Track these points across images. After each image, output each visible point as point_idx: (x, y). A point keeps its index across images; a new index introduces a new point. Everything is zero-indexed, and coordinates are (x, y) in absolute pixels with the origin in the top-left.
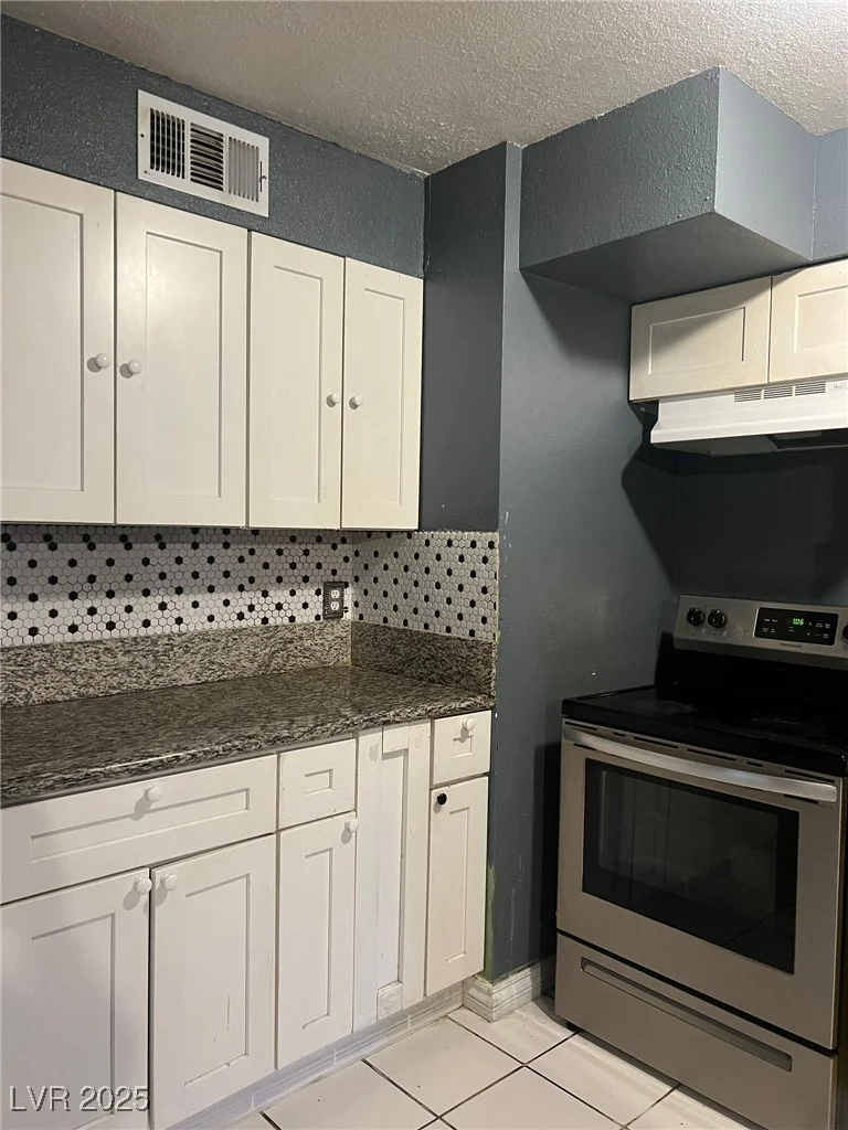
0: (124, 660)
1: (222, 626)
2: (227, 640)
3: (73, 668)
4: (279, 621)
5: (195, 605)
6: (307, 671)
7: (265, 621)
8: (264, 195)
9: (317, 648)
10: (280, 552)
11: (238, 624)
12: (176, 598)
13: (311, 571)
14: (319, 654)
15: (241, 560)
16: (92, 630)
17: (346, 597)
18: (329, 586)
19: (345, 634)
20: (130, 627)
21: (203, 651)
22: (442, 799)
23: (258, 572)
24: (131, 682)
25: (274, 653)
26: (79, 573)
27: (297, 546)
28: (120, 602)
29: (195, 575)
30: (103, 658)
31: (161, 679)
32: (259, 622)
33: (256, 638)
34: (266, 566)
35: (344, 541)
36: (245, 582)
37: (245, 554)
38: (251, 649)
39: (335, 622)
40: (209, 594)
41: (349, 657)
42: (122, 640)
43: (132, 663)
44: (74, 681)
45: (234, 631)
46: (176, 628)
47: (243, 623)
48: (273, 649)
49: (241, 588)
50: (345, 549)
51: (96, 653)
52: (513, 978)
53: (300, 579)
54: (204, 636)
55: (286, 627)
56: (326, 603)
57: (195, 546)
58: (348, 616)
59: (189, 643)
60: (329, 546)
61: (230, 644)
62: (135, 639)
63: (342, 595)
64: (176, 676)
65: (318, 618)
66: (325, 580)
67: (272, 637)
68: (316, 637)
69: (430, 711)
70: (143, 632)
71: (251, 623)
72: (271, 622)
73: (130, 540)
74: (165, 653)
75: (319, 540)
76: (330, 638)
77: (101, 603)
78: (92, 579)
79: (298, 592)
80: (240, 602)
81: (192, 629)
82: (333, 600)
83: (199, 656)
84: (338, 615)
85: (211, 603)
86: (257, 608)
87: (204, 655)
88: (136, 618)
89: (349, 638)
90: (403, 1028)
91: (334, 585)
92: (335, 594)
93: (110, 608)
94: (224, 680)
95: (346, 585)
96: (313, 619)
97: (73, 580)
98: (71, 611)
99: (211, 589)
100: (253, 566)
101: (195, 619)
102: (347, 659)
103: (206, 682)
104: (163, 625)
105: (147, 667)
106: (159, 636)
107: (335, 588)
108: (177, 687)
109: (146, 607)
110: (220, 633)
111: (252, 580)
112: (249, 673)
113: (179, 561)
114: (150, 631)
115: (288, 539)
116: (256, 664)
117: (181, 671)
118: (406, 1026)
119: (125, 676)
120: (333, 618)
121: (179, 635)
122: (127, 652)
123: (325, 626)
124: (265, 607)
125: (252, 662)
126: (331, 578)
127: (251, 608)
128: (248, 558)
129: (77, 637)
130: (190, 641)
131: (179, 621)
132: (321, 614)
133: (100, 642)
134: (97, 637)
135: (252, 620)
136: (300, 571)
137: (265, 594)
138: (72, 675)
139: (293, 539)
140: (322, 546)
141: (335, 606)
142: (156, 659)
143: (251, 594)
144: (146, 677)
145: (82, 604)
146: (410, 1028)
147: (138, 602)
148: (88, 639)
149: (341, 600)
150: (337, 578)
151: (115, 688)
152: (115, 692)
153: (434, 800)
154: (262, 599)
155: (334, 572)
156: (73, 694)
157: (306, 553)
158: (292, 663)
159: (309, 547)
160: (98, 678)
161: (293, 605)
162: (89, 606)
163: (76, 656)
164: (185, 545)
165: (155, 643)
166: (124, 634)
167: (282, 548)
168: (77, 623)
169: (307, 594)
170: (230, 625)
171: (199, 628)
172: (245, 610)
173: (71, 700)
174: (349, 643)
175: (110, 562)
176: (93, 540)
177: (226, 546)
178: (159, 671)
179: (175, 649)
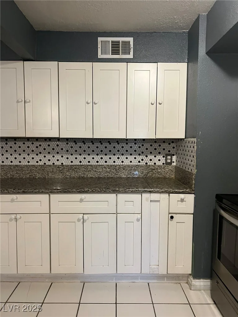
0: (108, 170)
1: (134, 164)
2: (135, 168)
3: (97, 171)
4: (151, 164)
5: (127, 158)
6: (159, 178)
7: (146, 163)
8: (132, 53)
9: (163, 172)
10: (151, 145)
11: (138, 164)
12: (122, 156)
13: (162, 151)
14: (163, 174)
15: (140, 147)
16: (102, 163)
17: (173, 158)
18: (167, 155)
19: (172, 169)
20: (110, 163)
21: (128, 170)
22: (172, 217)
23: (145, 151)
24: (110, 175)
25: (148, 172)
26: (99, 149)
27: (157, 144)
28: (108, 157)
29: (127, 151)
30: (103, 169)
31: (117, 175)
32: (145, 164)
33: (143, 168)
34: (147, 149)
35: (173, 142)
36: (141, 153)
37: (141, 146)
38: (142, 170)
39: (169, 165)
40: (139, 156)
41: (174, 176)
42: (108, 165)
43: (110, 171)
44: (97, 173)
45: (137, 165)
46: (122, 164)
47: (140, 164)
48: (148, 171)
49: (139, 155)
50: (173, 145)
51: (102, 168)
52: (202, 280)
53: (158, 153)
54: (129, 166)
55: (152, 166)
56: (166, 160)
57: (127, 144)
58: (174, 164)
59: (124, 167)
60: (168, 144)
61: (136, 169)
62: (111, 165)
63: (172, 158)
64: (121, 175)
65: (163, 164)
66: (166, 153)
67: (148, 168)
68: (162, 169)
69: (166, 191)
70: (114, 164)
71: (142, 164)
72: (148, 164)
73: (110, 142)
74: (118, 169)
75: (164, 142)
76: (167, 170)
77: (104, 157)
78: (102, 151)
79: (157, 156)
80: (139, 158)
81: (126, 164)
82: (168, 159)
83: (127, 171)
84: (170, 163)
85: (131, 158)
86: (144, 160)
87: (129, 171)
88: (112, 160)
89: (174, 170)
90: (163, 280)
91: (169, 155)
92: (169, 157)
93: (106, 158)
94: (134, 178)
95: (174, 155)
96: (162, 164)
97: (97, 151)
98: (97, 158)
99: (131, 155)
100: (143, 149)
101: (127, 162)
102: (173, 176)
103: (129, 178)
104: (118, 162)
105: (114, 172)
106: (117, 165)
107: (169, 156)
108: (121, 178)
109: (114, 158)
110: (133, 166)
111: (143, 153)
112: (141, 177)
113: (123, 147)
114: (115, 164)
115: (154, 142)
116: (143, 175)
117: (122, 174)
118: (165, 280)
119: (109, 174)
120: (169, 164)
121: (122, 165)
122: (109, 168)
123: (165, 166)
124: (147, 160)
125: (142, 174)
126: (168, 153)
127: (142, 160)
128: (141, 147)
129: (98, 164)
130: (125, 167)
131: (123, 162)
132: (164, 162)
133: (103, 165)
134: (103, 164)
135: (143, 163)
136: (158, 151)
137: (147, 156)
138: (97, 172)
139: (155, 142)
140: (165, 144)
141: (169, 161)
142: (116, 171)
143: (142, 156)
144: (113, 174)
145: (99, 157)
146: (166, 281)
147: (112, 157)
148: (101, 164)
149: (171, 159)
150: (170, 153)
151: (106, 176)
152: (106, 177)
153: (170, 218)
154: (146, 158)
155: (169, 151)
156: (97, 176)
157: (160, 146)
158: (154, 175)
159: (161, 144)
160: (102, 173)
161: (155, 160)
162: (101, 157)
163: (97, 168)
164: (124, 144)
165: (116, 167)
166: (109, 164)
167: (152, 144)
168: (98, 161)
169: (160, 157)
170: (136, 164)
171: (128, 164)
172: (140, 160)
173: (96, 178)
174: (174, 172)
175: (106, 147)
176: (102, 142)
177: (135, 144)
178: (117, 173)
179: (121, 168)
